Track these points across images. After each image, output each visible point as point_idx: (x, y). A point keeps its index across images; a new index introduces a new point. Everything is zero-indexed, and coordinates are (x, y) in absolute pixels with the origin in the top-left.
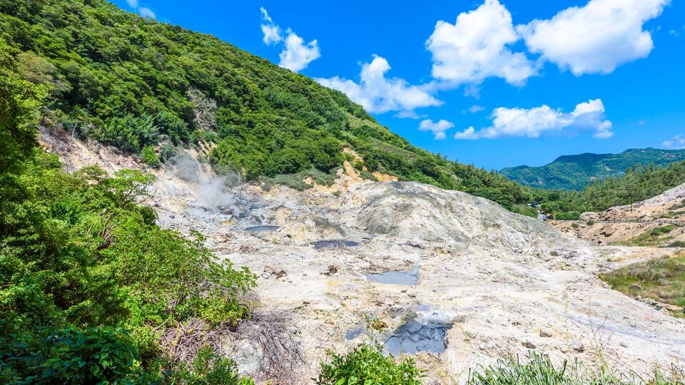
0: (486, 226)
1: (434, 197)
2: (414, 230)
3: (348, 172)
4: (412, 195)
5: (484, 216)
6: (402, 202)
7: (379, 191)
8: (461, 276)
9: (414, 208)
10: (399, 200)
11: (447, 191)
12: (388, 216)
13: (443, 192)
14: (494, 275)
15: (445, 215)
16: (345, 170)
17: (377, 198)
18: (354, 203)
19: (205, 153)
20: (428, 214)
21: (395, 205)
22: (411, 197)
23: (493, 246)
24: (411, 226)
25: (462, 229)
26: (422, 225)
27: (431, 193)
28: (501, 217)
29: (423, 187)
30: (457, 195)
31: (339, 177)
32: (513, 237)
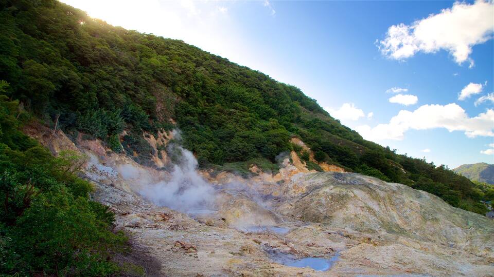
0: (425, 219)
1: (373, 188)
2: (347, 220)
3: (294, 162)
4: (352, 185)
5: (423, 210)
6: (338, 193)
7: (320, 180)
8: (376, 265)
9: (349, 199)
10: (336, 191)
11: (389, 184)
12: (323, 205)
13: (384, 184)
14: (409, 266)
15: (383, 207)
16: (291, 160)
17: (317, 187)
18: (295, 192)
19: (163, 141)
20: (363, 205)
21: (332, 195)
22: (350, 188)
23: (430, 240)
24: (344, 216)
25: (399, 222)
26: (356, 216)
27: (372, 184)
28: (441, 211)
29: (365, 179)
30: (398, 188)
31: (284, 167)
32: (451, 231)
